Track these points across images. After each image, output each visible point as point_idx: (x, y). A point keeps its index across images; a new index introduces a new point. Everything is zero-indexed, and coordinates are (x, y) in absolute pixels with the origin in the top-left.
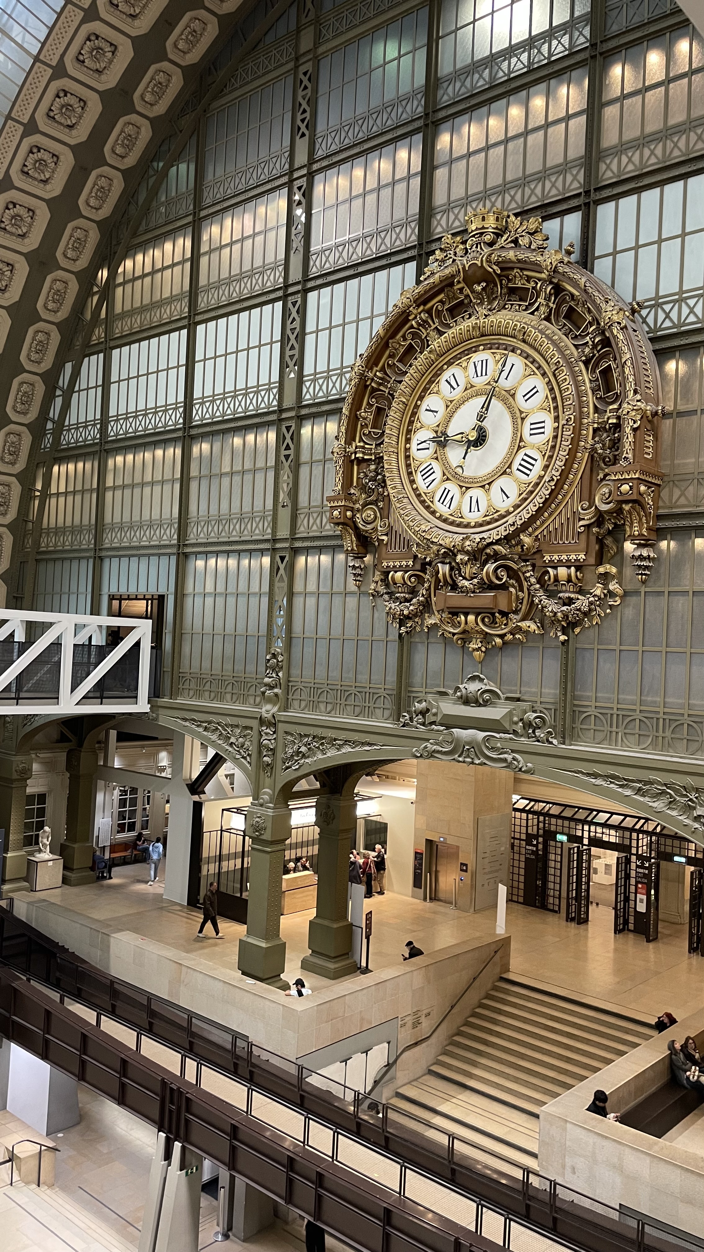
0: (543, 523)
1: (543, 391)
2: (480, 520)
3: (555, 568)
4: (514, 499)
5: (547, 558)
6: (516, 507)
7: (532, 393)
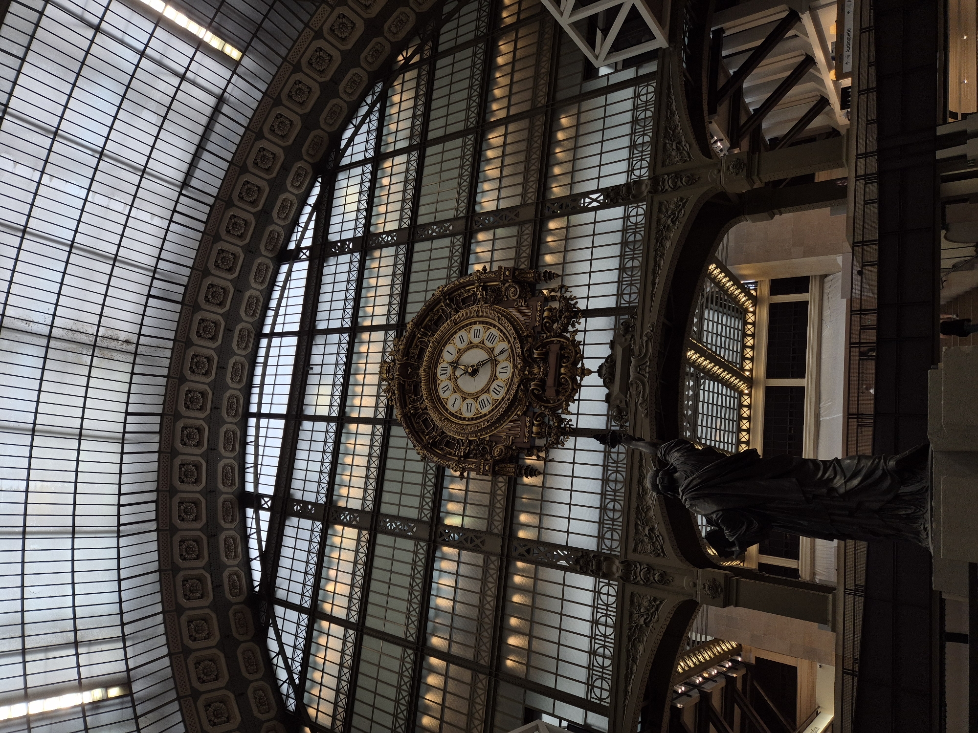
0: (518, 324)
1: (463, 332)
2: (512, 365)
3: (543, 319)
4: (505, 345)
5: (537, 324)
6: (509, 342)
7: (462, 339)
